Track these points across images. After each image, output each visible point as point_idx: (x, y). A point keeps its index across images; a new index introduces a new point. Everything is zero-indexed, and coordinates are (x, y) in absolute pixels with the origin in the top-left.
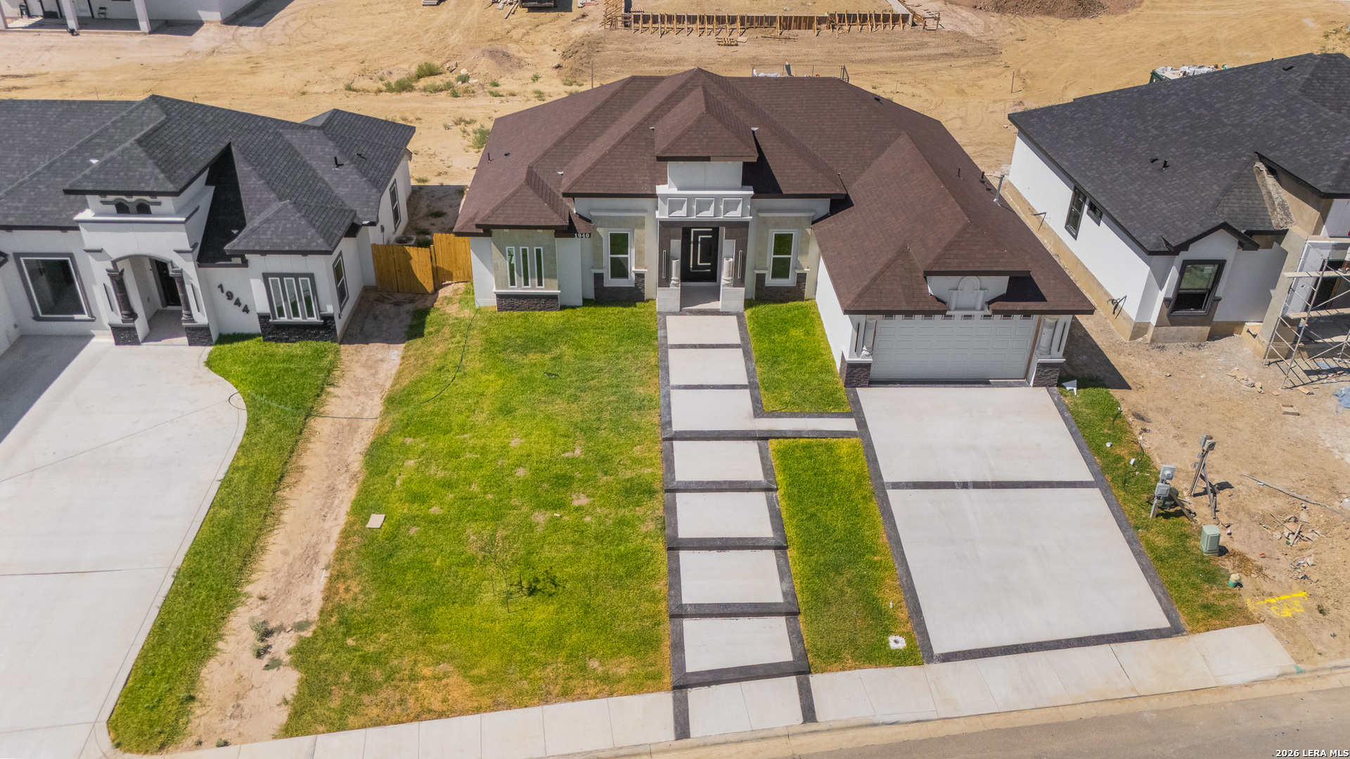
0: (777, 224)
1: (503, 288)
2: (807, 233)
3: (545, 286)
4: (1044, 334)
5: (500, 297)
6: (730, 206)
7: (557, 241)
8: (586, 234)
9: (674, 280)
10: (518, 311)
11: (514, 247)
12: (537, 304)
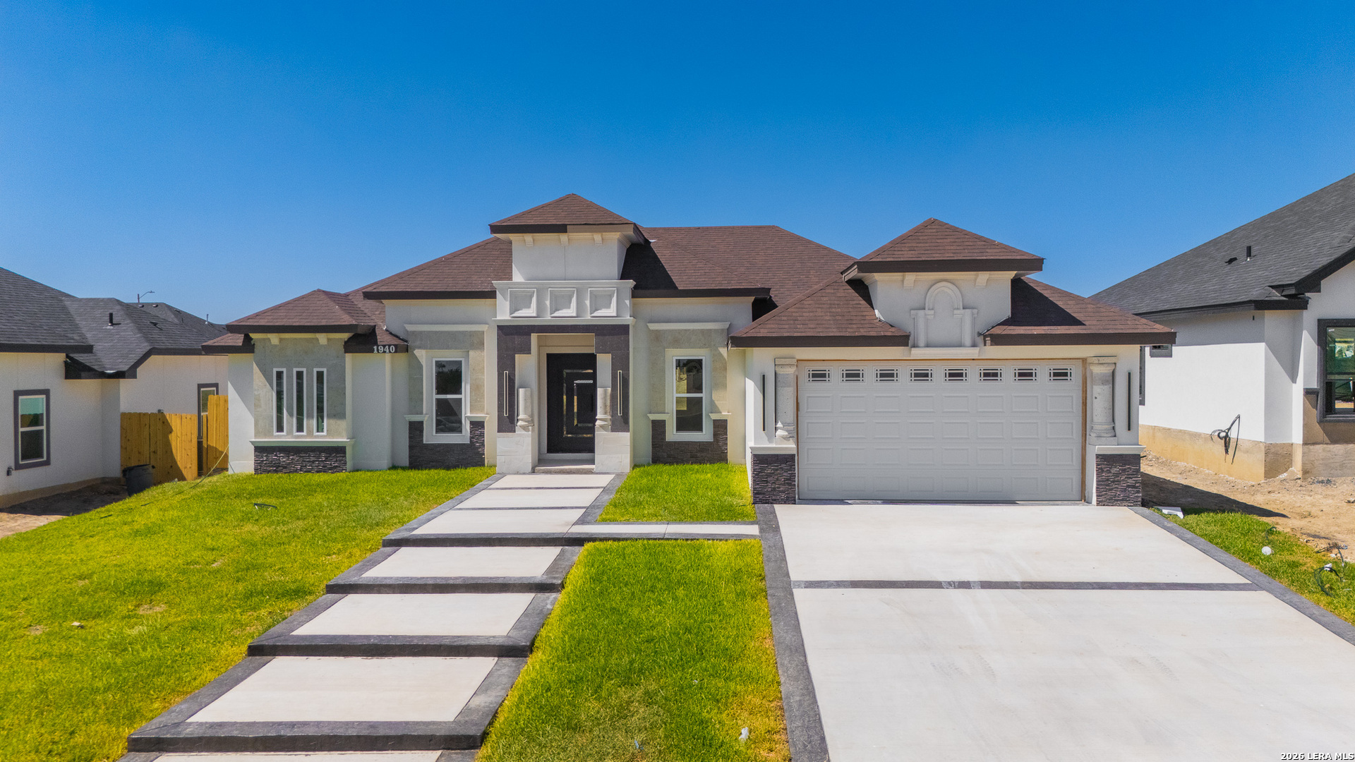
0: (678, 340)
1: (265, 436)
2: (720, 355)
3: (327, 431)
4: (1096, 398)
5: (260, 450)
6: (599, 301)
7: (348, 357)
8: (389, 346)
9: (522, 420)
10: (285, 473)
11: (284, 370)
12: (313, 462)
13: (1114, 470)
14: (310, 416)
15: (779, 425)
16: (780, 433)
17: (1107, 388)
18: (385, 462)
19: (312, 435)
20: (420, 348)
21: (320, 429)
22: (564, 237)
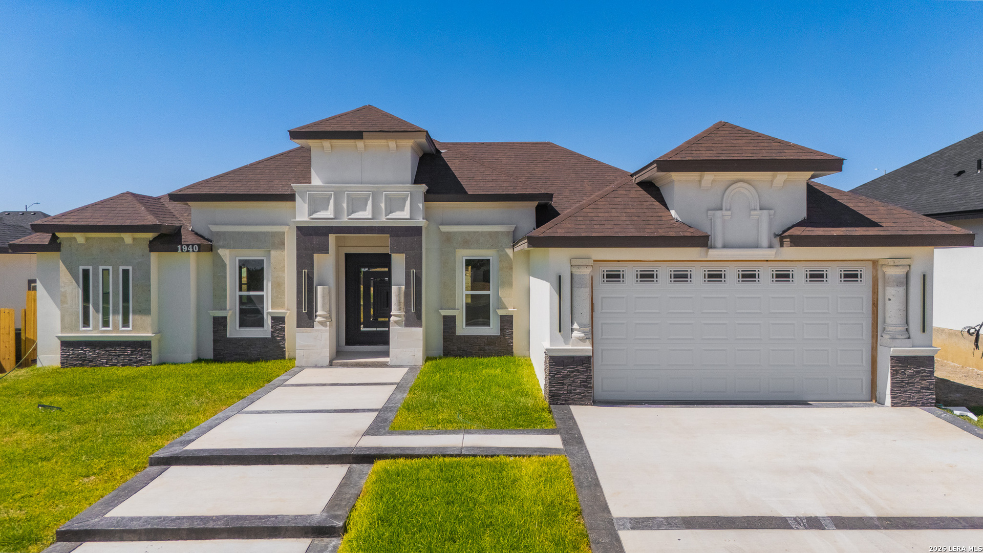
0: (467, 241)
1: (71, 331)
2: (507, 255)
3: (133, 326)
4: (890, 300)
5: (66, 344)
6: (394, 204)
7: (154, 256)
8: (193, 245)
9: (320, 316)
10: (91, 366)
11: (90, 268)
12: (119, 356)
13: (909, 372)
14: (116, 312)
15: (576, 326)
16: (576, 334)
17: (902, 290)
18: (190, 355)
19: (116, 331)
20: (223, 247)
21: (126, 323)
22: (360, 143)
